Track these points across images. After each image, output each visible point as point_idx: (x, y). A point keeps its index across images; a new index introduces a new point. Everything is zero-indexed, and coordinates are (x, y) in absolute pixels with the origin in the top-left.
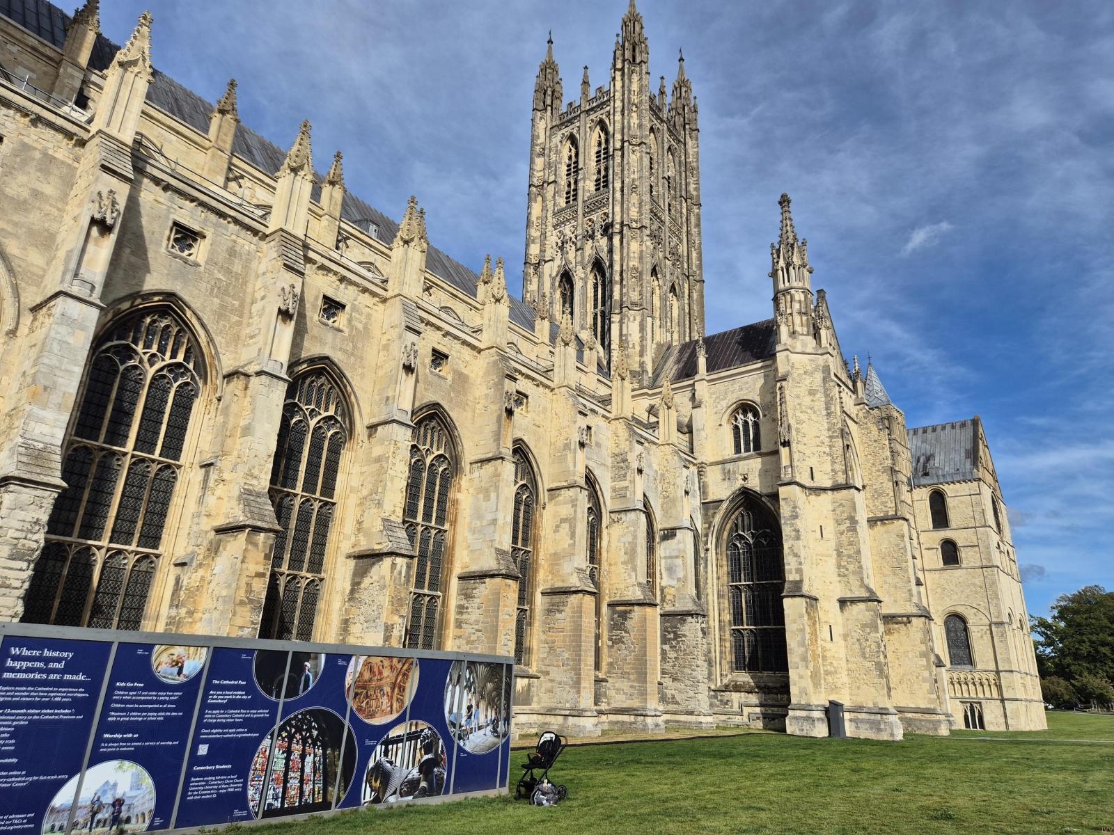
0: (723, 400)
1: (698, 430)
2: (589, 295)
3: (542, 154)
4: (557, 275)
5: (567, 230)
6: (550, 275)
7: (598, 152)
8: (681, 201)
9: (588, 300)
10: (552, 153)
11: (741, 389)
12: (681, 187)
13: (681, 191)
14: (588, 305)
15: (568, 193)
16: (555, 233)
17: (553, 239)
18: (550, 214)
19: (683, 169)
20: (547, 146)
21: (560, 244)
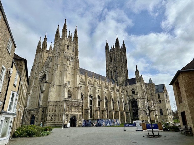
3: (107, 56)
4: (110, 72)
5: (111, 66)
7: (114, 56)
8: (124, 60)
11: (132, 87)
14: (114, 76)
15: (111, 61)
18: (109, 64)
19: (124, 56)
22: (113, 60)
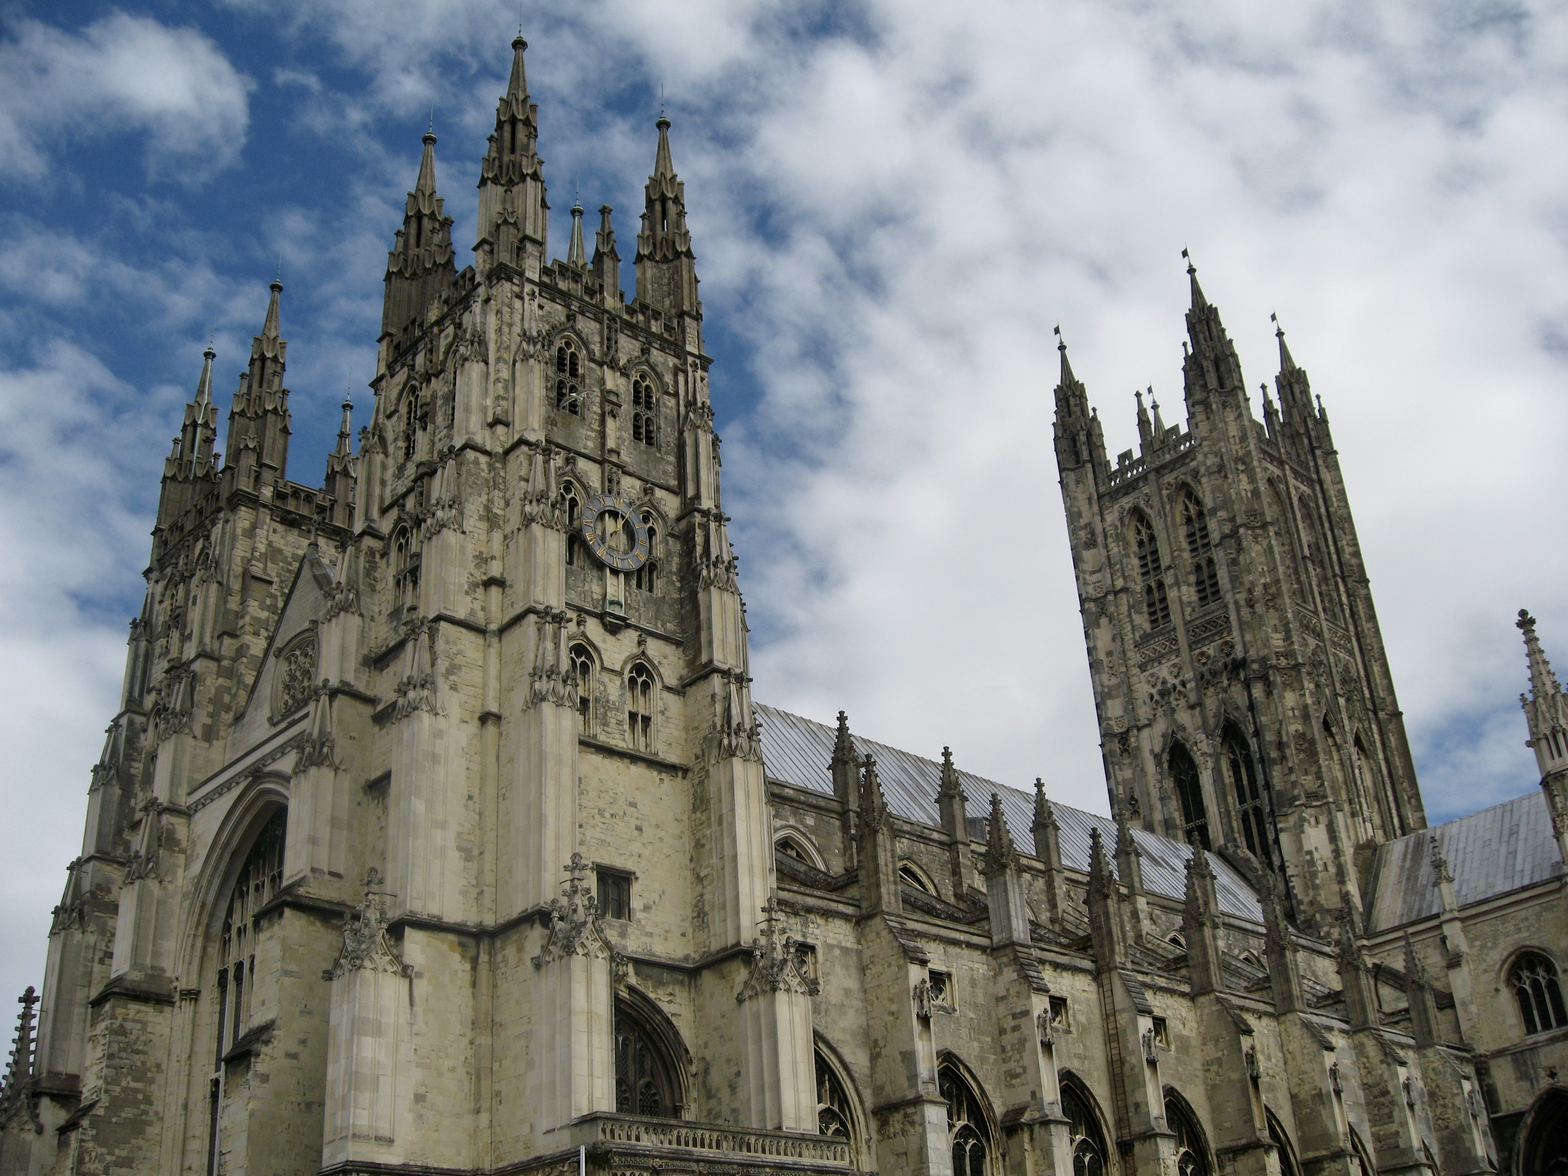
0: (1491, 948)
1: (1464, 1004)
2: (1227, 780)
3: (1091, 544)
4: (1163, 751)
5: (1164, 671)
6: (1152, 751)
7: (1190, 535)
8: (1336, 584)
9: (1228, 789)
10: (1110, 540)
11: (1519, 930)
12: (1330, 558)
13: (1332, 567)
14: (1230, 799)
15: (1151, 605)
16: (1143, 677)
17: (1143, 689)
18: (1129, 644)
19: (1326, 525)
20: (1099, 529)
21: (1156, 697)
22: (1189, 593)
